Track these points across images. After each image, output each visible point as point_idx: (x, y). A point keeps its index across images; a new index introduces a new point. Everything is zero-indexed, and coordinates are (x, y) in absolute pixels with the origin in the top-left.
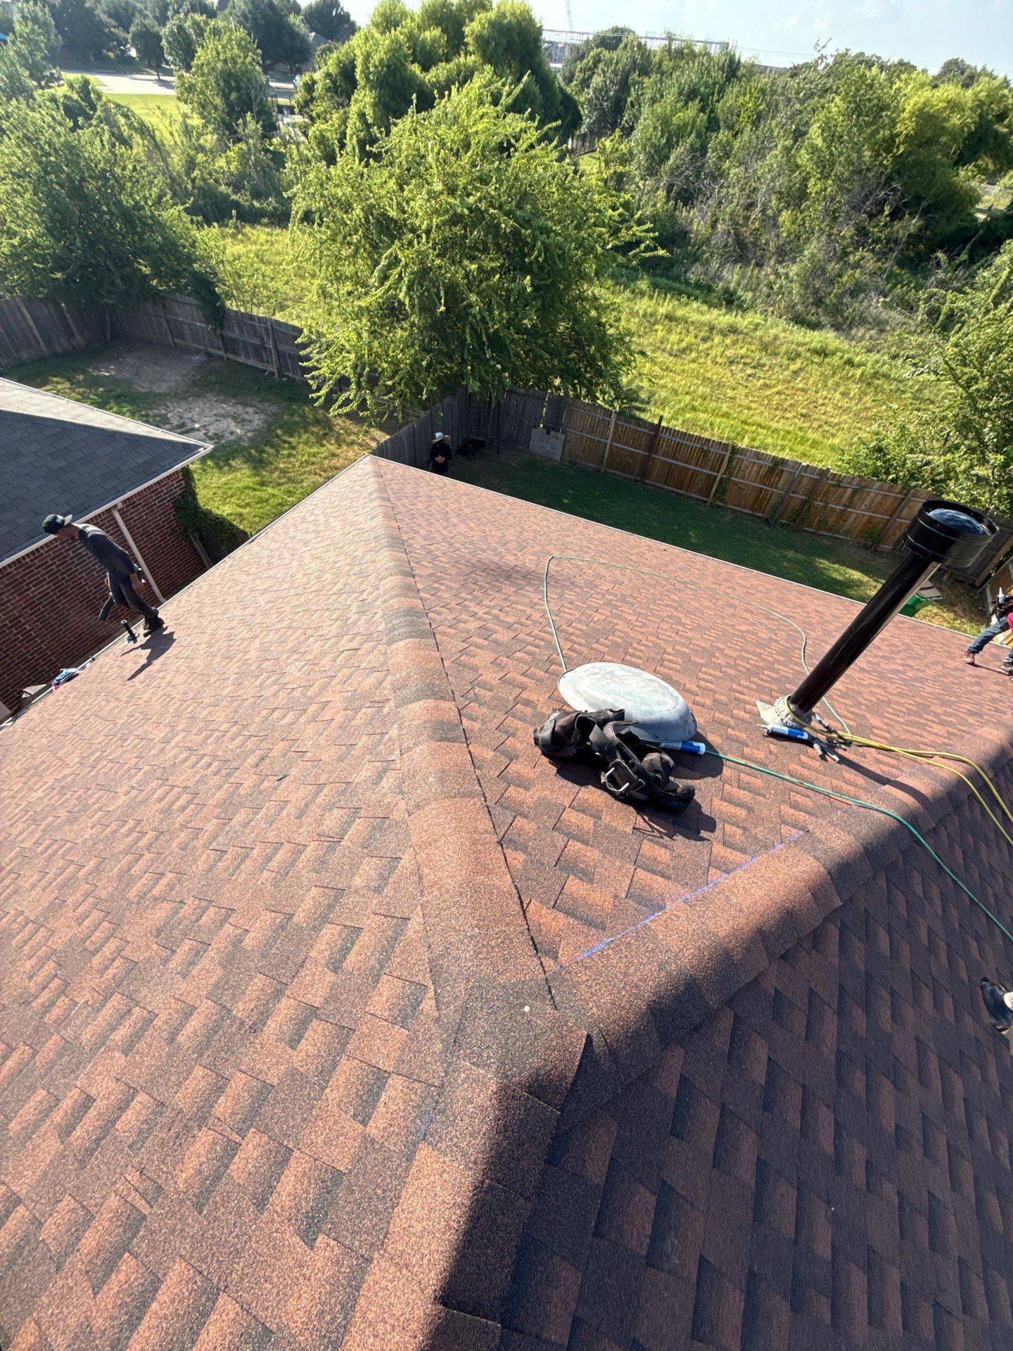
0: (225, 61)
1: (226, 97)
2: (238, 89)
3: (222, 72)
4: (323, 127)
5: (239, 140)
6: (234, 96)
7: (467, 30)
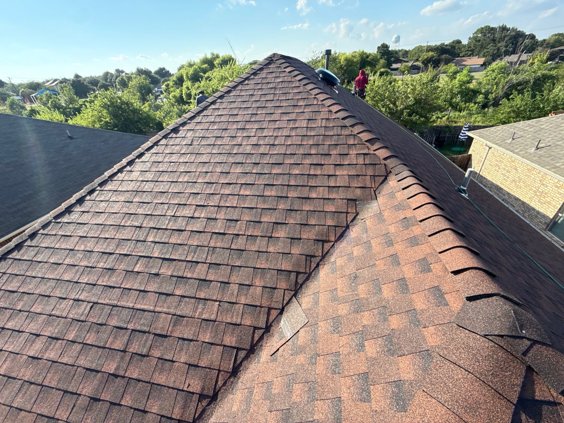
0: (139, 84)
1: (141, 92)
2: (145, 89)
3: (139, 86)
4: (175, 93)
5: (148, 101)
6: (143, 91)
7: (215, 63)
